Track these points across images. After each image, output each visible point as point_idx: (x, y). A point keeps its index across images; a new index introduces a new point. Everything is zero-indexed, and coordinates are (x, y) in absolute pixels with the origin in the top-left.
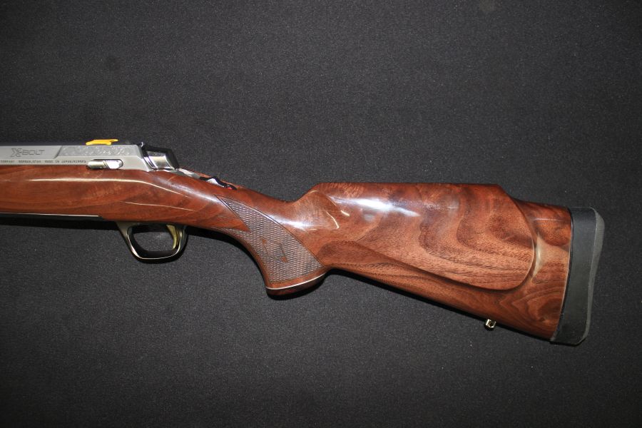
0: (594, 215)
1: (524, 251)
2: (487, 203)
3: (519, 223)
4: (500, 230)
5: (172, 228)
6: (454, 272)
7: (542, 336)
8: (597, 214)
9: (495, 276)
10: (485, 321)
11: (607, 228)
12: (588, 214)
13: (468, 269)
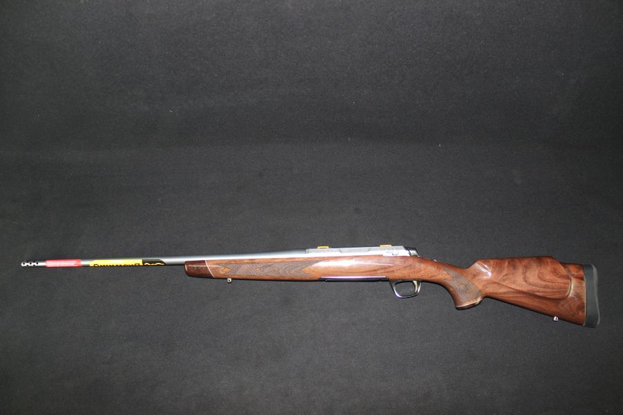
0: (592, 267)
1: (566, 281)
2: (548, 263)
3: (562, 270)
4: (555, 272)
5: (415, 282)
6: (539, 292)
7: (578, 323)
8: (593, 267)
9: (556, 292)
10: (553, 317)
11: (598, 271)
12: (590, 267)
13: (544, 290)
